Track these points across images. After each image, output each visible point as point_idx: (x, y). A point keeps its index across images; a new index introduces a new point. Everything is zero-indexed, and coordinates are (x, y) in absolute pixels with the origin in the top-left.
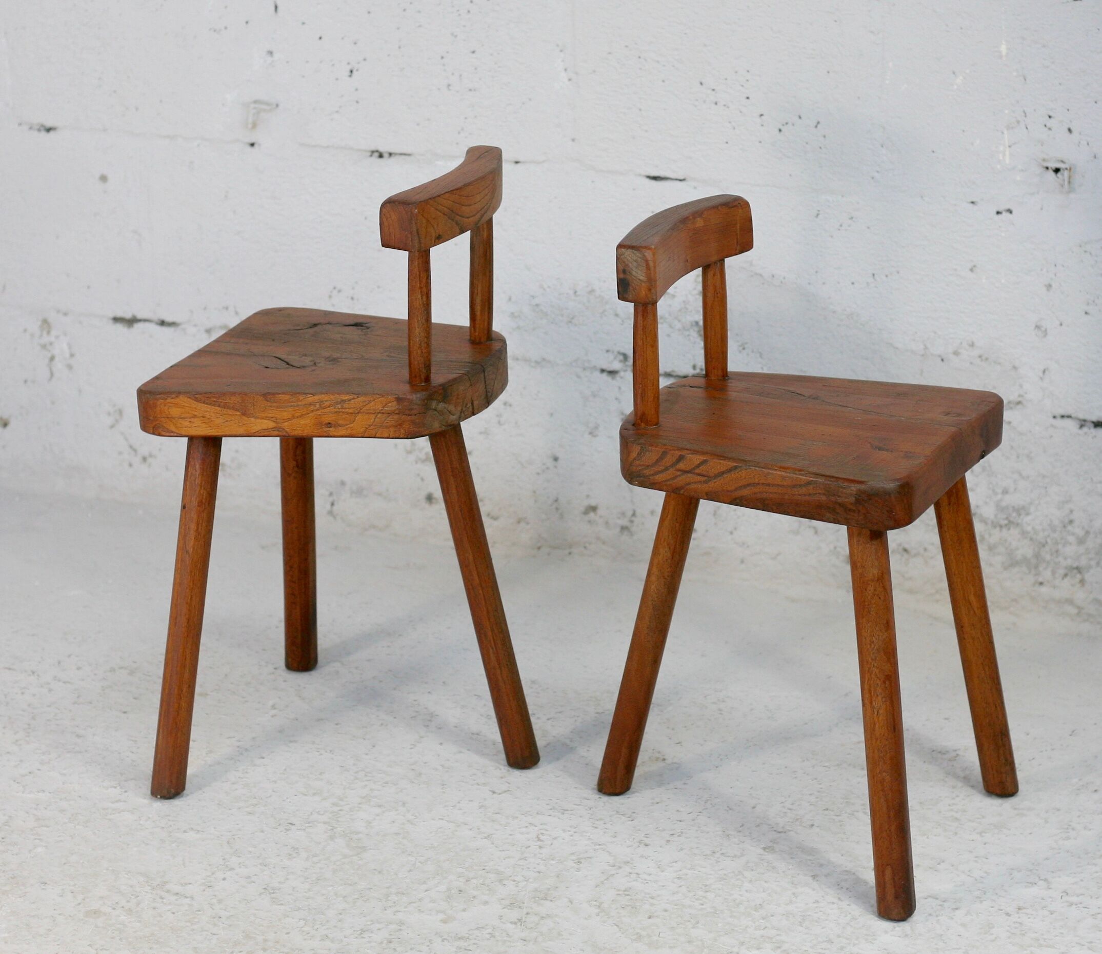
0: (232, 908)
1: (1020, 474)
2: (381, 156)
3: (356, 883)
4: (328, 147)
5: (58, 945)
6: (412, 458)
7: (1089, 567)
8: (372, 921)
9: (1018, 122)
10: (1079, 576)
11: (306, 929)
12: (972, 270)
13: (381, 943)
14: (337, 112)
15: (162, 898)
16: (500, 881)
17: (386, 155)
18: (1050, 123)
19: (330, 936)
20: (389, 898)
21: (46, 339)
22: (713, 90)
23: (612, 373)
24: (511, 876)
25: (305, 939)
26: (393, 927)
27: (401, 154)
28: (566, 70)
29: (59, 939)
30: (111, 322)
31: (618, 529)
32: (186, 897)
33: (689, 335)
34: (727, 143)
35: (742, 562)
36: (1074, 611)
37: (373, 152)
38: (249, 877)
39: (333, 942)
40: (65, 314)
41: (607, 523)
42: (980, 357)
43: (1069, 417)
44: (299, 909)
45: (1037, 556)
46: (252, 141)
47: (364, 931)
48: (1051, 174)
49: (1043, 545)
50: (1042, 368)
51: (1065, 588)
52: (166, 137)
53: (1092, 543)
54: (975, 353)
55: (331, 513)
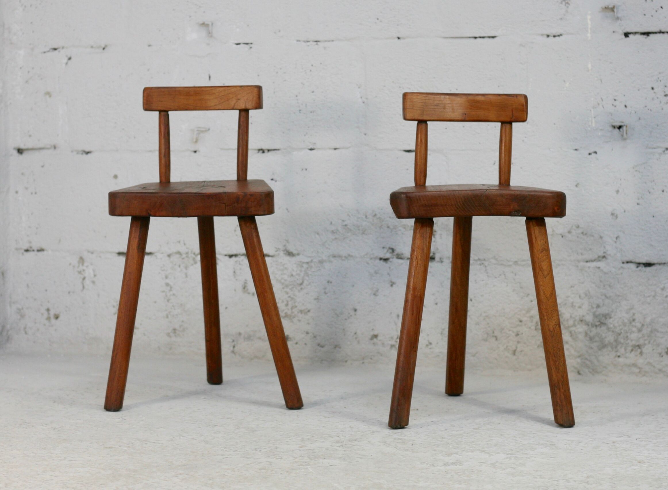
0: (184, 446)
1: (606, 296)
2: (263, 152)
3: (252, 439)
4: (235, 149)
5: (90, 454)
7: (645, 344)
8: (261, 447)
10: (639, 350)
12: (576, 186)
15: (146, 443)
16: (330, 437)
17: (266, 151)
18: (615, 103)
19: (238, 450)
20: (270, 441)
21: (81, 268)
23: (386, 260)
24: (336, 435)
26: (273, 448)
27: (274, 150)
28: (361, 98)
30: (117, 255)
31: (389, 347)
34: (446, 129)
36: (637, 370)
37: (259, 150)
38: (193, 438)
39: (240, 452)
40: (92, 253)
41: (383, 344)
42: (582, 233)
43: (631, 262)
44: (221, 445)
45: (616, 341)
46: (195, 150)
47: (257, 449)
48: (617, 130)
49: (620, 334)
50: (616, 236)
51: (632, 357)
52: (150, 151)
53: (645, 331)
54: (580, 231)
55: (233, 352)
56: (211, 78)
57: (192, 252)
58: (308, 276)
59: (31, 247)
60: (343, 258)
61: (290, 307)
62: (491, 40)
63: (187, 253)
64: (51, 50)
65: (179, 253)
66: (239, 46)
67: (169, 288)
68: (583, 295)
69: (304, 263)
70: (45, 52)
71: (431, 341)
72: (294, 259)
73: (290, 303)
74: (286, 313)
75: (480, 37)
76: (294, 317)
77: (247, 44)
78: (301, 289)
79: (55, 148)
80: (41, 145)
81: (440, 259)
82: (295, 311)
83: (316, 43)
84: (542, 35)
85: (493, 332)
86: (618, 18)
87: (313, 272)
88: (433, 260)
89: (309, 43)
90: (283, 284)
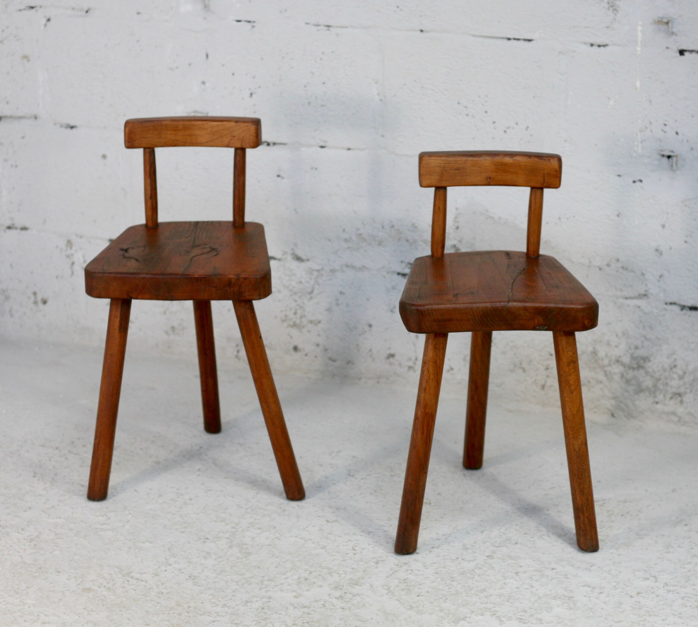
0: (170, 587)
1: (645, 337)
2: (268, 145)
3: (244, 574)
5: (65, 608)
6: (285, 324)
7: (686, 393)
8: (252, 596)
9: (646, 128)
10: (679, 399)
11: (213, 600)
12: (618, 216)
13: (258, 609)
15: (128, 581)
16: (330, 574)
17: (271, 144)
18: (666, 129)
19: (227, 605)
20: (264, 583)
21: (69, 252)
22: (466, 107)
23: (404, 275)
24: (336, 571)
25: (212, 606)
26: (265, 600)
27: (280, 144)
28: (378, 94)
29: (66, 605)
30: (108, 242)
31: (407, 368)
32: (143, 581)
34: (473, 138)
36: (676, 419)
38: (180, 570)
39: (229, 608)
40: (81, 237)
41: (400, 365)
42: (623, 267)
43: (675, 304)
44: (210, 588)
45: (655, 386)
47: (248, 602)
48: (666, 159)
49: (659, 380)
50: (659, 274)
51: (671, 405)
53: (687, 379)
54: (620, 265)
55: (237, 357)
56: (210, 56)
58: (318, 284)
59: (13, 225)
60: (357, 269)
61: (298, 315)
62: (527, 43)
64: (28, 8)
66: (239, 23)
68: (620, 335)
69: (313, 270)
70: (20, 10)
71: (452, 366)
72: (302, 265)
73: (299, 312)
74: (294, 322)
75: (515, 39)
76: (303, 327)
77: (249, 22)
78: (311, 298)
79: (36, 118)
80: (20, 114)
82: (305, 321)
83: (327, 28)
84: (585, 43)
85: (521, 364)
86: (673, 33)
87: (324, 281)
89: (319, 27)
90: (291, 291)
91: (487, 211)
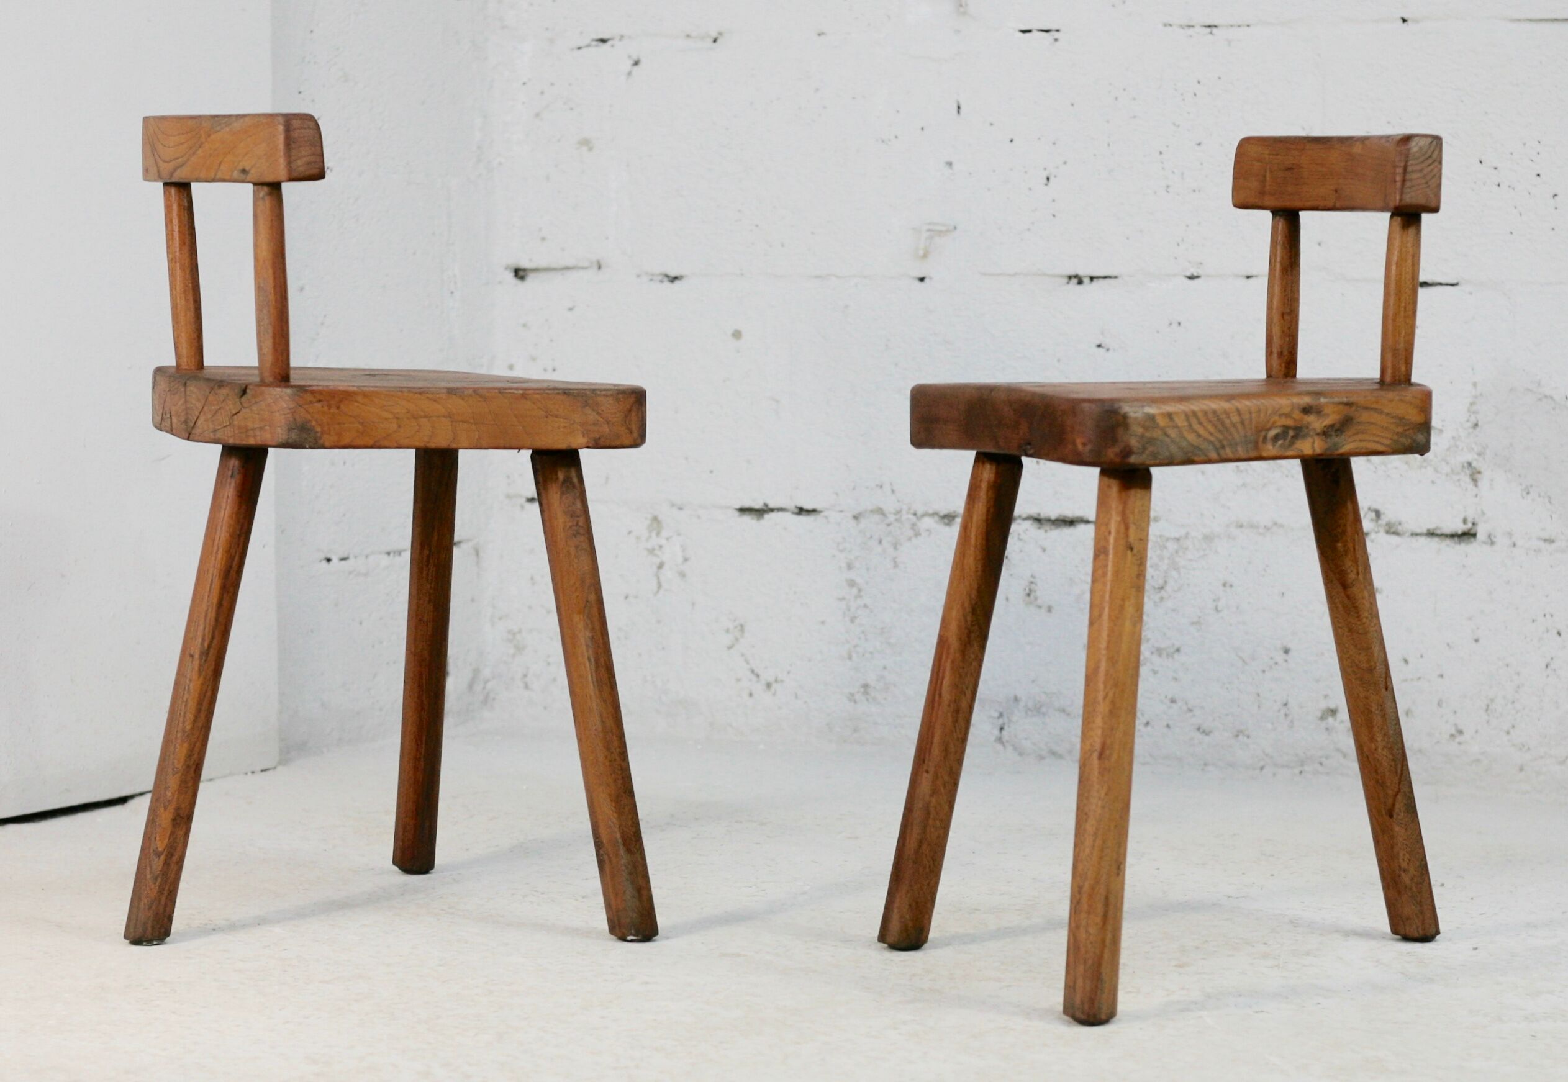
2: (1080, 282)
4: (1015, 274)
14: (1029, 230)
17: (1086, 280)
21: (654, 541)
22: (1496, 168)
27: (1105, 277)
30: (737, 513)
33: (1459, 480)
34: (1511, 233)
35: (1521, 769)
37: (1070, 277)
40: (680, 509)
46: (921, 276)
52: (817, 277)
55: (1000, 740)
56: (962, 111)
57: (909, 509)
58: (1177, 569)
60: (1261, 530)
63: (899, 512)
64: (595, 43)
65: (880, 511)
66: (1028, 34)
67: (855, 591)
69: (1168, 539)
70: (579, 48)
71: (1460, 727)
77: (1047, 31)
78: (1162, 599)
79: (600, 268)
80: (570, 262)
81: (1489, 536)
83: (1209, 30)
87: (1191, 560)
88: (1472, 539)
89: (1191, 31)
91: (1539, 384)
